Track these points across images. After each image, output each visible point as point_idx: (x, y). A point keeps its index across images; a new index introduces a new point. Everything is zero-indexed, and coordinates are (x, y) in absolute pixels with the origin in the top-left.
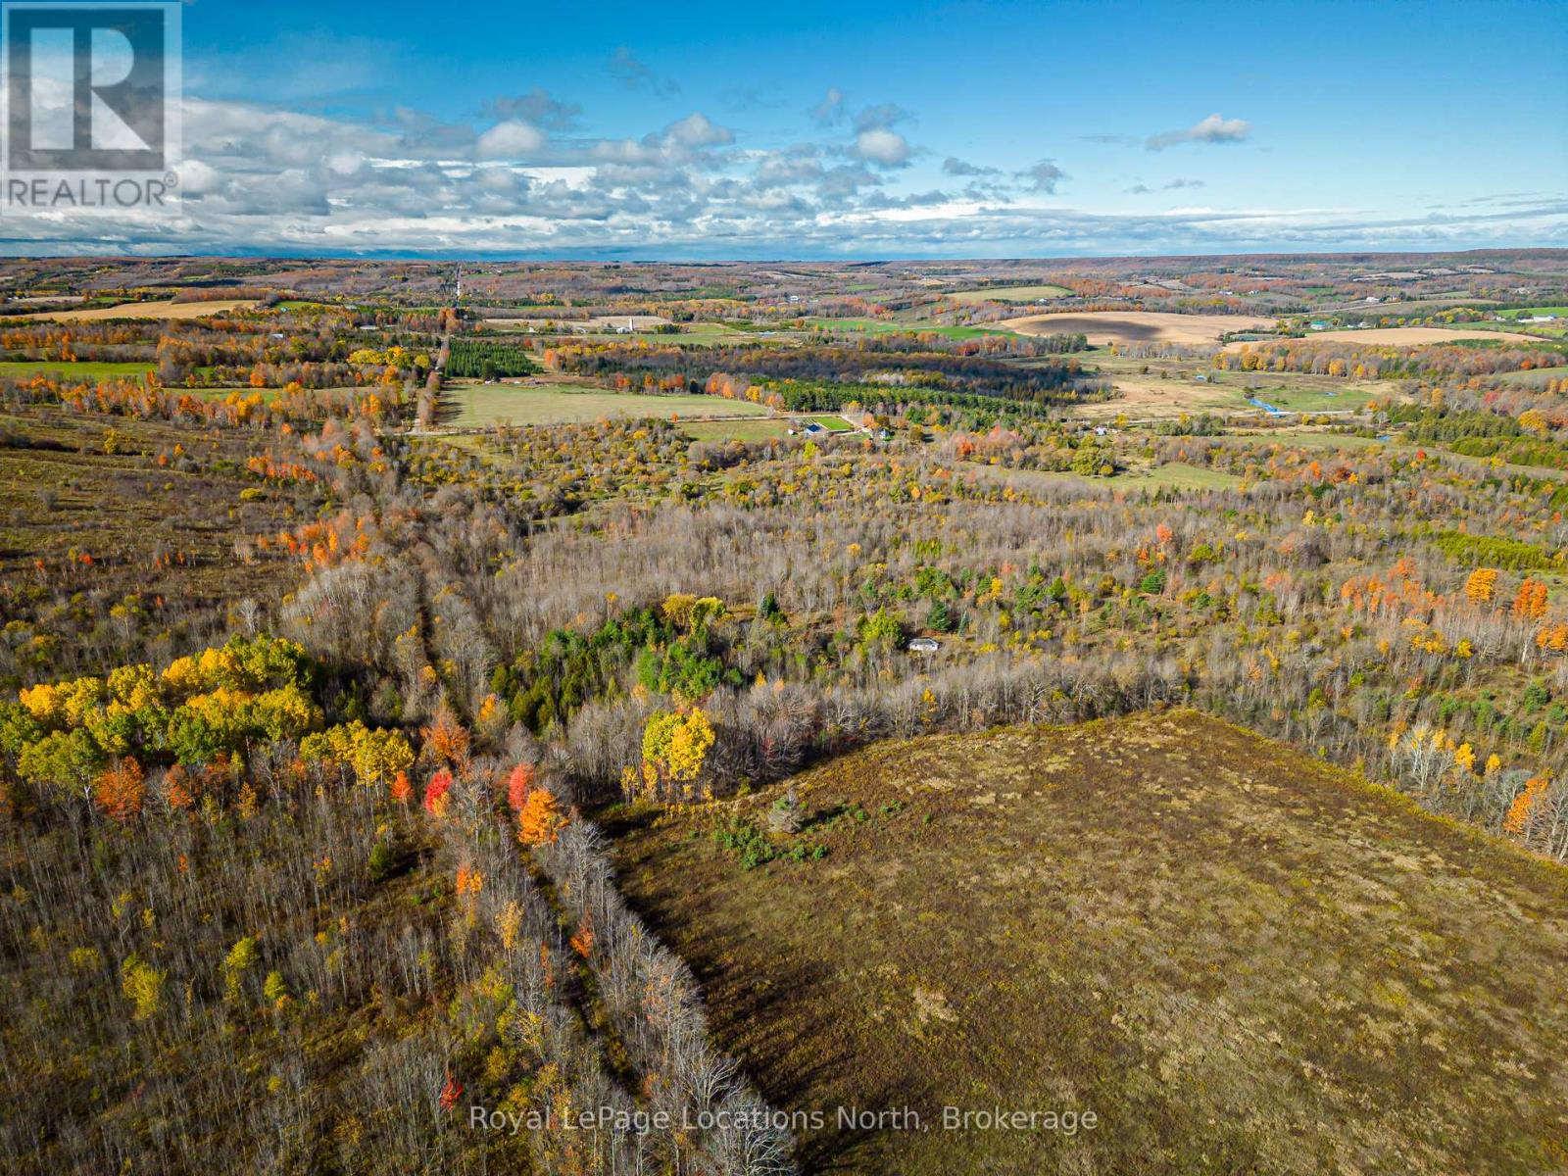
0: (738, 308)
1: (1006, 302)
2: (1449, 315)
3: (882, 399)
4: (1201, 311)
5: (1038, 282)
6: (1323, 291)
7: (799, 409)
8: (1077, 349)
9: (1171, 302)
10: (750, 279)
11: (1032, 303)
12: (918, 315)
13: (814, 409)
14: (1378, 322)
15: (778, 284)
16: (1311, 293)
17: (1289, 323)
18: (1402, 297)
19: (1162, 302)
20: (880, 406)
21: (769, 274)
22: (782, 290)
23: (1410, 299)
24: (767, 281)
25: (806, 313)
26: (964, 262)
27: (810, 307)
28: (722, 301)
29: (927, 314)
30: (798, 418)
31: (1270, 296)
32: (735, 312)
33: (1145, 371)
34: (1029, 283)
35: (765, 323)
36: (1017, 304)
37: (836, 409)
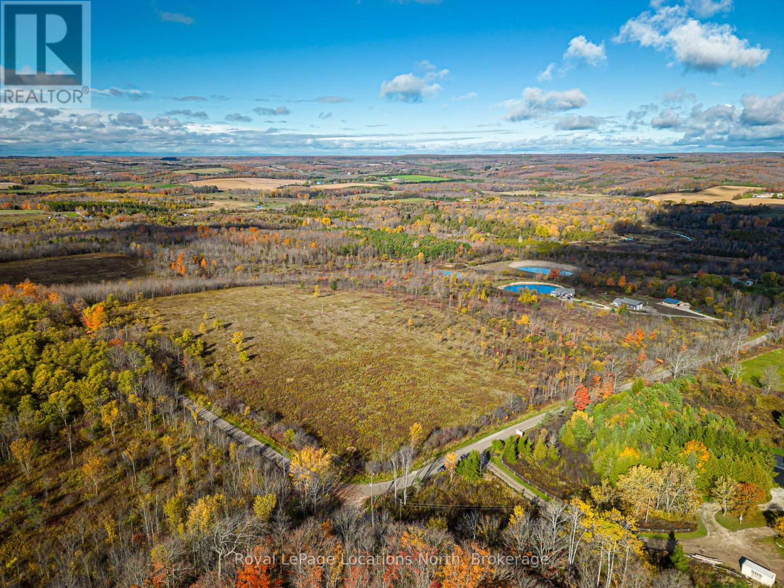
0: (61, 177)
1: (196, 174)
2: (365, 179)
3: (95, 206)
4: (282, 178)
5: (219, 166)
6: (335, 171)
7: (57, 211)
8: (214, 192)
9: (269, 174)
10: (76, 164)
11: (209, 175)
12: (155, 180)
13: (65, 210)
14: (340, 182)
15: (92, 166)
16: (329, 171)
17: (310, 182)
18: (359, 172)
19: (266, 174)
20: (94, 209)
21: (88, 162)
22: (93, 169)
23: (362, 173)
24: (85, 165)
25: (100, 180)
26: (202, 158)
27: (104, 177)
28: (54, 175)
29: (161, 180)
30: (55, 213)
31: (314, 172)
32: (60, 180)
33: (231, 198)
34: (215, 166)
35: (74, 184)
36: (202, 175)
37: (74, 210)
